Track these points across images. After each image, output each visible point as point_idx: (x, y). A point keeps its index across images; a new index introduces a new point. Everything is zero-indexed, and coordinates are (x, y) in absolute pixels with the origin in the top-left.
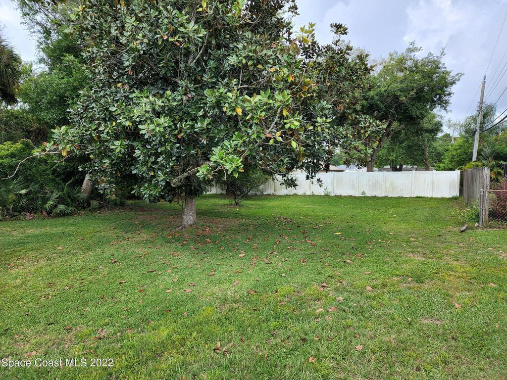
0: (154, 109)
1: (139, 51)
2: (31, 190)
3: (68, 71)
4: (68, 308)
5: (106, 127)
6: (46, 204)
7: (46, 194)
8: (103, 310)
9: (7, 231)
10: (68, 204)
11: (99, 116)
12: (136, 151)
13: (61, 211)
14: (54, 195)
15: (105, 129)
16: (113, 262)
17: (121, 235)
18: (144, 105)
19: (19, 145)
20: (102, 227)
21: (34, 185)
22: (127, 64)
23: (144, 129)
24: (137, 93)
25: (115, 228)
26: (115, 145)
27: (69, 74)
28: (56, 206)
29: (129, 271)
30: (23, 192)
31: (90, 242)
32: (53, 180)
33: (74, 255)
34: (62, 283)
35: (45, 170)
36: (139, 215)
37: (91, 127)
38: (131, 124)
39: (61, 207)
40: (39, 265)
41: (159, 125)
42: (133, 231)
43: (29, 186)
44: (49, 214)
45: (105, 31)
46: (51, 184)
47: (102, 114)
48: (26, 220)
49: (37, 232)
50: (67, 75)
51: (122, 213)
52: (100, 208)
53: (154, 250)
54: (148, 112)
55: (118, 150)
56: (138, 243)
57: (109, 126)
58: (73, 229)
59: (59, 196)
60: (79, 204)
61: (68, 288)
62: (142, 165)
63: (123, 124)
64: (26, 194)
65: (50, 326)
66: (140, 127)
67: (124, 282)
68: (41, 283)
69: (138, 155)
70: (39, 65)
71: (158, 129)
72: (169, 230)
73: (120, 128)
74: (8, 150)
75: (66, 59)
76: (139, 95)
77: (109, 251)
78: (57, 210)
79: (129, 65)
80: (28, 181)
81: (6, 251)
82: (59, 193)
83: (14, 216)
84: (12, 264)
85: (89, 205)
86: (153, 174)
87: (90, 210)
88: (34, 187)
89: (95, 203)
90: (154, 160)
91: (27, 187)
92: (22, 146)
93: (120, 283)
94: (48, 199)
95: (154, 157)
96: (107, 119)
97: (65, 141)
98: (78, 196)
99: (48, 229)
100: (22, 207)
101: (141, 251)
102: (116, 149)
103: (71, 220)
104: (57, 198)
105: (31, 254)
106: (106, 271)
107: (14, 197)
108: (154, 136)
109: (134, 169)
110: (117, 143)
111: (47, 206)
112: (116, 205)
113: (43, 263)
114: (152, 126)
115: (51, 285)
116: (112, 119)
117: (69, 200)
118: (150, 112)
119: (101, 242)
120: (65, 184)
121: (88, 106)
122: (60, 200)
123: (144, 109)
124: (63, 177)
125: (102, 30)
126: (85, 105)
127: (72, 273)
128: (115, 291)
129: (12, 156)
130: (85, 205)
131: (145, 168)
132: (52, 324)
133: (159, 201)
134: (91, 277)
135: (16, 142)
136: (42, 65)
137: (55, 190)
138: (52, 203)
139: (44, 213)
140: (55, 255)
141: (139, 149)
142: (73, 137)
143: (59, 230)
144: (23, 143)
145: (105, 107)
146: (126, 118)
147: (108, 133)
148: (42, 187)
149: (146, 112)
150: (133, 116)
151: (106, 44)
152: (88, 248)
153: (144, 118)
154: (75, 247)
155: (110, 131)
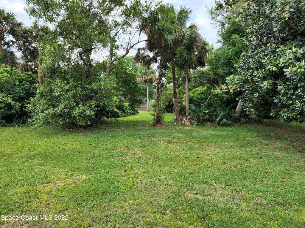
0: (296, 56)
1: (285, 18)
2: (210, 111)
3: (234, 44)
4: (236, 179)
5: (258, 73)
6: (217, 118)
7: (217, 113)
8: (257, 186)
9: (200, 131)
10: (228, 119)
11: (253, 67)
12: (278, 87)
13: (224, 123)
14: (221, 114)
15: (257, 75)
16: (259, 157)
17: (262, 141)
18: (288, 55)
19: (205, 88)
20: (248, 135)
21: (212, 108)
22: (275, 29)
23: (288, 72)
24: (282, 47)
25: (257, 136)
26: (263, 84)
27: (234, 45)
28: (222, 120)
29: (271, 166)
30: (207, 111)
31: (243, 143)
32: (221, 106)
33: (234, 149)
34: (230, 164)
35: (217, 100)
36: (273, 130)
37: (248, 74)
38: (276, 69)
39: (225, 120)
40: (217, 151)
41: (300, 67)
42: (270, 140)
43: (209, 109)
44: (218, 124)
45: (262, 12)
46: (220, 108)
47: (255, 65)
48: (208, 126)
49: (214, 133)
50: (232, 46)
51: (261, 128)
52: (246, 123)
53: (288, 155)
54: (291, 59)
55: (265, 87)
56: (275, 148)
57: (260, 72)
58: (231, 133)
59: (224, 115)
60: (234, 120)
61: (234, 167)
62: (283, 96)
63: (271, 69)
64: (208, 113)
65: (227, 186)
66: (284, 70)
67: (268, 172)
68: (219, 161)
69: (280, 90)
70: (217, 44)
71: (299, 70)
72: (299, 142)
73: (267, 73)
74: (200, 91)
75: (233, 37)
76: (283, 48)
77: (255, 151)
78: (222, 122)
79: (277, 30)
80: (209, 106)
81: (201, 141)
82: (224, 113)
83: (203, 124)
84: (204, 148)
85: (239, 121)
86: (291, 102)
87: (240, 123)
88: (212, 109)
89: (243, 120)
90: (292, 92)
91: (208, 109)
92: (207, 88)
93: (266, 172)
94: (218, 116)
95: (293, 91)
96: (259, 68)
97: (233, 83)
98: (234, 115)
99: (219, 132)
100: (206, 120)
101: (278, 154)
102: (264, 86)
103: (230, 129)
104: (222, 116)
105: (212, 144)
106: (255, 162)
107: (203, 114)
108: (296, 75)
109: (275, 99)
110: (265, 82)
111: (217, 119)
112: (256, 121)
113: (218, 150)
114: (294, 69)
115: (224, 163)
116: (262, 67)
117: (228, 117)
118: (292, 59)
119: (249, 144)
120: (227, 109)
121: (246, 61)
122: (224, 117)
123: (288, 57)
124: (226, 104)
125: (260, 13)
126: (245, 61)
127: (235, 159)
128: (263, 176)
129: (202, 93)
130: (237, 120)
131: (285, 98)
132: (228, 185)
133: (292, 122)
134: (246, 164)
135: (204, 86)
136: (219, 44)
137: (222, 111)
138: (220, 118)
139: (216, 123)
140: (224, 147)
141: (281, 85)
142: (238, 80)
143: (225, 133)
144: (207, 87)
145: (258, 61)
146: (273, 65)
147: (259, 76)
148: (215, 109)
149: (289, 59)
150: (279, 63)
151: (262, 20)
152: (242, 146)
153: (288, 64)
154: (234, 144)
155: (261, 75)
